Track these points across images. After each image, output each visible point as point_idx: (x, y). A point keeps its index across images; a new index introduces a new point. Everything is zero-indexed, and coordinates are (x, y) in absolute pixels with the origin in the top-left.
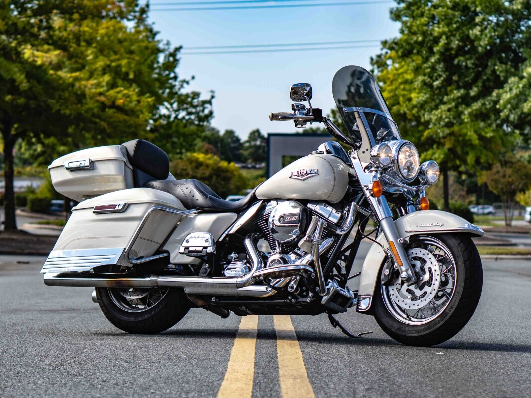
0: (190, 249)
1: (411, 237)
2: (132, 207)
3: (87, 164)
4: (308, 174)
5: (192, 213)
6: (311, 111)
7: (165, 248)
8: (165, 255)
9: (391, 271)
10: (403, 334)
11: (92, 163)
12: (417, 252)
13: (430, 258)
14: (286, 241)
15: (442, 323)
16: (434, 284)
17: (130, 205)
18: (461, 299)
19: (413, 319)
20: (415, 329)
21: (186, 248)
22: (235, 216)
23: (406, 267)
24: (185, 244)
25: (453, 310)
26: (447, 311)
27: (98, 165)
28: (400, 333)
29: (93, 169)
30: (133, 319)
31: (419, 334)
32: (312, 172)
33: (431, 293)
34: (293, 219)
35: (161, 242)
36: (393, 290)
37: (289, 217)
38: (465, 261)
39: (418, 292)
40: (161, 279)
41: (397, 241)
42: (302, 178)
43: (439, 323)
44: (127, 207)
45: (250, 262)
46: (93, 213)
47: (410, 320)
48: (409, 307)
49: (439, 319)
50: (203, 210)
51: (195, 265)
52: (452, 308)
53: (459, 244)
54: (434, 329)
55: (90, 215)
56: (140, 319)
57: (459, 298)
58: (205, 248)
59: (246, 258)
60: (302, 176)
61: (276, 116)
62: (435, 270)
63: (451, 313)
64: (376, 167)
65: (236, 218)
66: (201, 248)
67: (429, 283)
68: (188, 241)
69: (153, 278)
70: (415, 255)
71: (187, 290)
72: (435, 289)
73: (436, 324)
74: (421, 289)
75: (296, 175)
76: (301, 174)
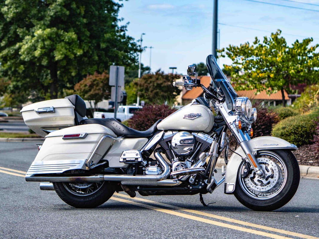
0: (127, 159)
1: (257, 151)
2: (89, 136)
3: (52, 110)
4: (196, 116)
5: (120, 139)
6: (196, 81)
7: (105, 159)
8: (104, 163)
9: (248, 170)
10: (257, 205)
12: (263, 159)
13: (271, 163)
14: (182, 154)
15: (280, 199)
16: (275, 177)
17: (88, 134)
18: (292, 185)
19: (259, 196)
20: (264, 202)
21: (124, 159)
22: (146, 140)
23: (259, 168)
24: (123, 157)
25: (287, 191)
27: (58, 111)
28: (255, 204)
29: (55, 112)
30: (82, 200)
31: (267, 205)
32: (198, 115)
33: (273, 182)
34: (190, 142)
35: (103, 155)
36: (248, 181)
37: (187, 141)
38: (293, 164)
39: (265, 182)
40: (106, 176)
41: (252, 153)
42: (192, 119)
43: (279, 199)
44: (86, 135)
45: (160, 166)
46: (63, 139)
47: (257, 197)
48: (260, 190)
49: (278, 196)
50: (126, 136)
51: (125, 168)
52: (286, 190)
53: (288, 155)
54: (276, 202)
56: (87, 199)
57: (291, 184)
58: (137, 159)
59: (157, 164)
60: (192, 117)
61: (177, 84)
62: (275, 170)
63: (286, 193)
64: (239, 113)
66: (134, 159)
67: (272, 177)
68: (124, 155)
69: (101, 176)
70: (261, 161)
71: (123, 183)
72: (276, 180)
73: (277, 199)
74: (267, 180)
75: (188, 117)
76: (192, 116)
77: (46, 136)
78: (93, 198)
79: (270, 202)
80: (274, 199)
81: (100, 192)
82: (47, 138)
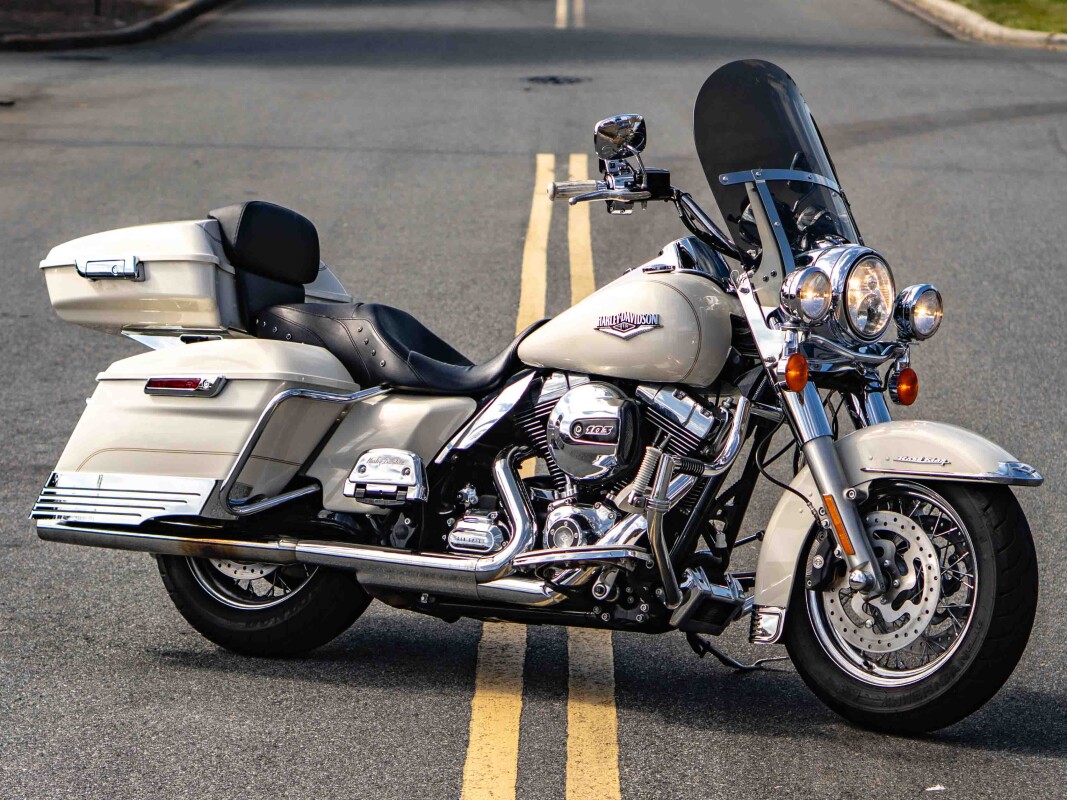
0: (370, 488)
1: (875, 483)
2: (233, 389)
3: (130, 268)
4: (637, 326)
5: (375, 396)
6: (644, 176)
7: (311, 473)
8: (311, 489)
9: (828, 561)
10: (856, 705)
11: (141, 265)
12: (888, 519)
13: (918, 538)
14: (587, 477)
15: (943, 690)
16: (926, 599)
17: (228, 381)
18: (988, 639)
19: (877, 669)
20: (883, 695)
21: (360, 485)
22: (469, 404)
23: (862, 557)
24: (356, 476)
25: (968, 663)
26: (956, 663)
27: (155, 273)
28: (850, 702)
29: (144, 280)
30: (241, 626)
31: (892, 710)
32: (646, 321)
33: (919, 619)
34: (604, 432)
35: (302, 459)
36: (832, 603)
37: (594, 427)
38: (997, 551)
39: (889, 614)
40: (303, 547)
41: (841, 494)
42: (623, 335)
43: (937, 689)
44: (222, 385)
45: (504, 517)
46: (147, 391)
47: (871, 670)
48: (869, 647)
49: (936, 679)
50: (397, 389)
51: (382, 516)
52: (966, 657)
53: (985, 510)
54: (925, 701)
55: (137, 395)
56: (259, 627)
57: (982, 636)
58: (403, 488)
59: (497, 508)
60: (623, 329)
61: (563, 191)
62: (930, 568)
63: (963, 670)
64: (794, 322)
65: (473, 410)
66: (393, 489)
67: (916, 594)
68: (362, 469)
69: (286, 544)
70: (883, 528)
71: (361, 577)
72: (927, 612)
73: (930, 690)
74: (896, 606)
75: (611, 327)
76: (622, 325)
77: (101, 375)
78: (279, 621)
79: (905, 700)
80: (921, 687)
81: (303, 602)
82: (101, 384)
